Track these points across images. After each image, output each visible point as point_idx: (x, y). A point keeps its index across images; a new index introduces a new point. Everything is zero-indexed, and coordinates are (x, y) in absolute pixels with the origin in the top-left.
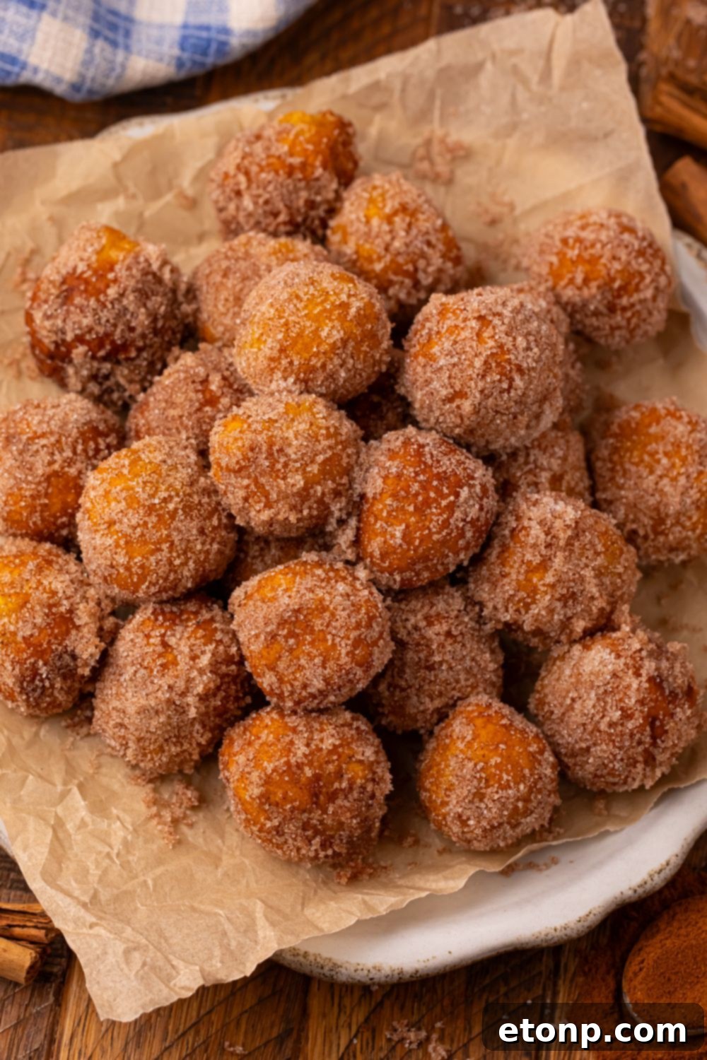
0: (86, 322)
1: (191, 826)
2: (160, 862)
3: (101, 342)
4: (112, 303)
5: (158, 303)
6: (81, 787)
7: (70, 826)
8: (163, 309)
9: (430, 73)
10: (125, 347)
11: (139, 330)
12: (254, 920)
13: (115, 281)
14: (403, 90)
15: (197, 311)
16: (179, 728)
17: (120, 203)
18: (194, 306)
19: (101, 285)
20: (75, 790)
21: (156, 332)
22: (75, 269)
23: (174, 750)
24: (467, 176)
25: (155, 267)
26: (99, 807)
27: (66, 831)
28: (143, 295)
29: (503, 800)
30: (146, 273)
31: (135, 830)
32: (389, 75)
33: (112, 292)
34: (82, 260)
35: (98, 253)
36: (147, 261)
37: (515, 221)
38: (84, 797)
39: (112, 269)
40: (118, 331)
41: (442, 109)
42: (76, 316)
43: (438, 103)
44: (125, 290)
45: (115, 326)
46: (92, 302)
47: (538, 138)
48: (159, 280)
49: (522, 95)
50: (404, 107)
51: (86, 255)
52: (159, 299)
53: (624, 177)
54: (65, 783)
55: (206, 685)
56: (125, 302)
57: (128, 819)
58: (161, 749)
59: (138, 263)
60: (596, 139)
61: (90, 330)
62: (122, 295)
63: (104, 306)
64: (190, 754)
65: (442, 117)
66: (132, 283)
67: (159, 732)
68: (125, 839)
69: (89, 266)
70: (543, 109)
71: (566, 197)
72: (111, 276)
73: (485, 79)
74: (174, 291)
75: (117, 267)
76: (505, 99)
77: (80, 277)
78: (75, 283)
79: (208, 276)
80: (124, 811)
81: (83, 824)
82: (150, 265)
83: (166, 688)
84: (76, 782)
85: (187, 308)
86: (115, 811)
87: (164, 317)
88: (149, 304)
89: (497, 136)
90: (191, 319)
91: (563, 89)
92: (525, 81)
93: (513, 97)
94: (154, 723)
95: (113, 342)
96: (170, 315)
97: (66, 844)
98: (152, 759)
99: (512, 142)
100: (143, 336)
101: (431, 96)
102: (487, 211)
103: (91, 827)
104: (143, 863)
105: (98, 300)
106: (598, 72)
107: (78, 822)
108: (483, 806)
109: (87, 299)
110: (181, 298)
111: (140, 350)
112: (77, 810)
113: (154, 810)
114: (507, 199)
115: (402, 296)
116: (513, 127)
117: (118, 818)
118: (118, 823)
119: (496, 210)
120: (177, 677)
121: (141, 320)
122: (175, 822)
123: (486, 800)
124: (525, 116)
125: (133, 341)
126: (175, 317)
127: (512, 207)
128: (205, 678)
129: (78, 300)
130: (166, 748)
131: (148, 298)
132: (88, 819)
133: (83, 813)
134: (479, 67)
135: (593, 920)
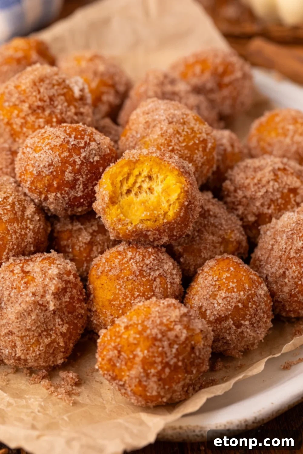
16: (46, 323)
23: (47, 341)
29: (229, 299)
55: (56, 286)
58: (38, 342)
64: (58, 344)
67: (34, 328)
83: (31, 295)
94: (29, 321)
98: (34, 351)
108: (215, 302)
120: (37, 286)
123: (217, 298)
128: (54, 281)
130: (41, 341)
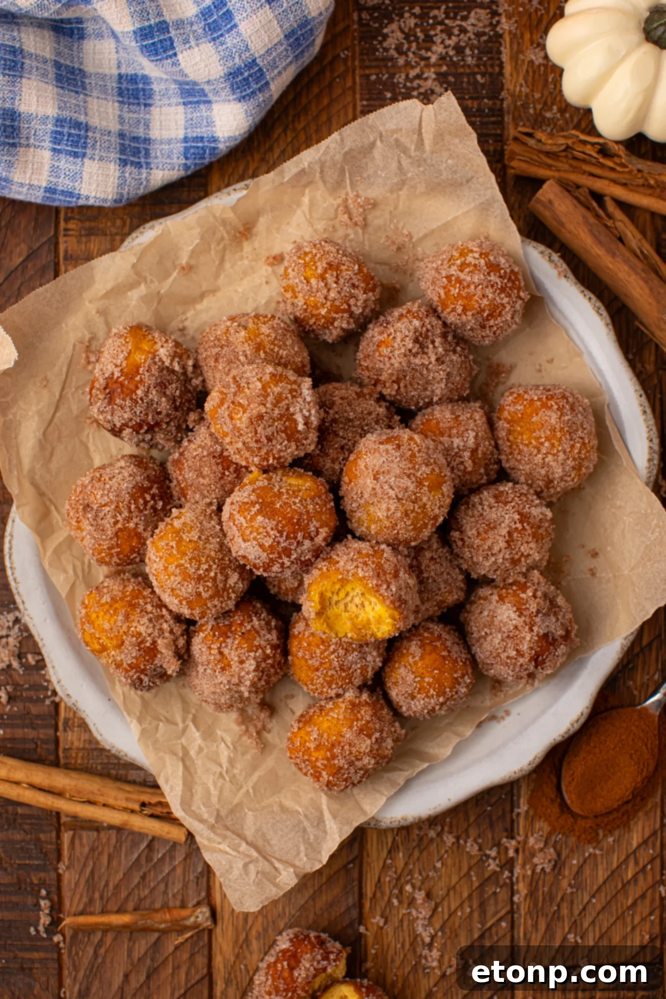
0: (126, 416)
1: (269, 732)
2: (254, 768)
3: (140, 426)
4: (142, 399)
5: (173, 389)
6: (195, 721)
7: (192, 753)
8: (178, 393)
9: (338, 157)
10: (158, 424)
11: (164, 412)
12: (321, 813)
13: (141, 381)
14: (322, 172)
15: (204, 381)
17: (142, 289)
18: (200, 379)
19: (132, 387)
20: (191, 726)
21: (176, 409)
22: (113, 374)
24: (377, 219)
25: (167, 363)
26: (209, 734)
27: (191, 759)
28: (162, 386)
30: (161, 369)
31: (235, 748)
32: (310, 163)
33: (140, 392)
34: (116, 366)
35: (126, 358)
36: (161, 360)
37: (413, 247)
38: (197, 728)
39: (137, 373)
40: (150, 417)
41: (351, 179)
42: (119, 413)
43: (347, 175)
44: (149, 387)
45: (147, 414)
46: (128, 403)
47: (421, 188)
48: (172, 371)
49: (405, 162)
50: (324, 182)
51: (119, 362)
52: (174, 386)
53: (485, 208)
54: (184, 721)
56: (151, 396)
57: (228, 740)
59: (155, 363)
60: (461, 184)
61: (131, 420)
62: (147, 393)
63: (136, 402)
65: (352, 183)
66: (152, 382)
68: (229, 757)
69: (122, 371)
70: (421, 169)
71: (446, 226)
72: (138, 378)
73: (377, 153)
74: (185, 373)
75: (141, 370)
76: (394, 165)
77: (116, 382)
78: (115, 386)
79: (205, 359)
80: (225, 731)
81: (201, 750)
82: (163, 363)
83: (226, 682)
84: (190, 716)
85: (196, 382)
86: (219, 732)
87: (181, 397)
88: (168, 392)
89: (391, 191)
90: (200, 388)
91: (433, 152)
92: (405, 151)
93: (399, 162)
95: (148, 424)
96: (185, 391)
97: (192, 770)
99: (403, 193)
100: (168, 415)
101: (342, 171)
102: (393, 243)
103: (206, 751)
104: (244, 774)
105: (131, 399)
106: (457, 141)
107: (197, 748)
109: (124, 400)
110: (190, 375)
111: (168, 423)
112: (195, 740)
113: (243, 727)
114: (405, 232)
115: (345, 326)
116: (403, 182)
117: (223, 740)
118: (223, 745)
119: (400, 240)
120: (232, 675)
121: (164, 405)
122: (258, 733)
124: (410, 175)
125: (162, 421)
126: (189, 391)
127: (410, 236)
129: (118, 401)
131: (166, 387)
132: (203, 745)
133: (199, 741)
134: (373, 145)
135: (538, 761)
